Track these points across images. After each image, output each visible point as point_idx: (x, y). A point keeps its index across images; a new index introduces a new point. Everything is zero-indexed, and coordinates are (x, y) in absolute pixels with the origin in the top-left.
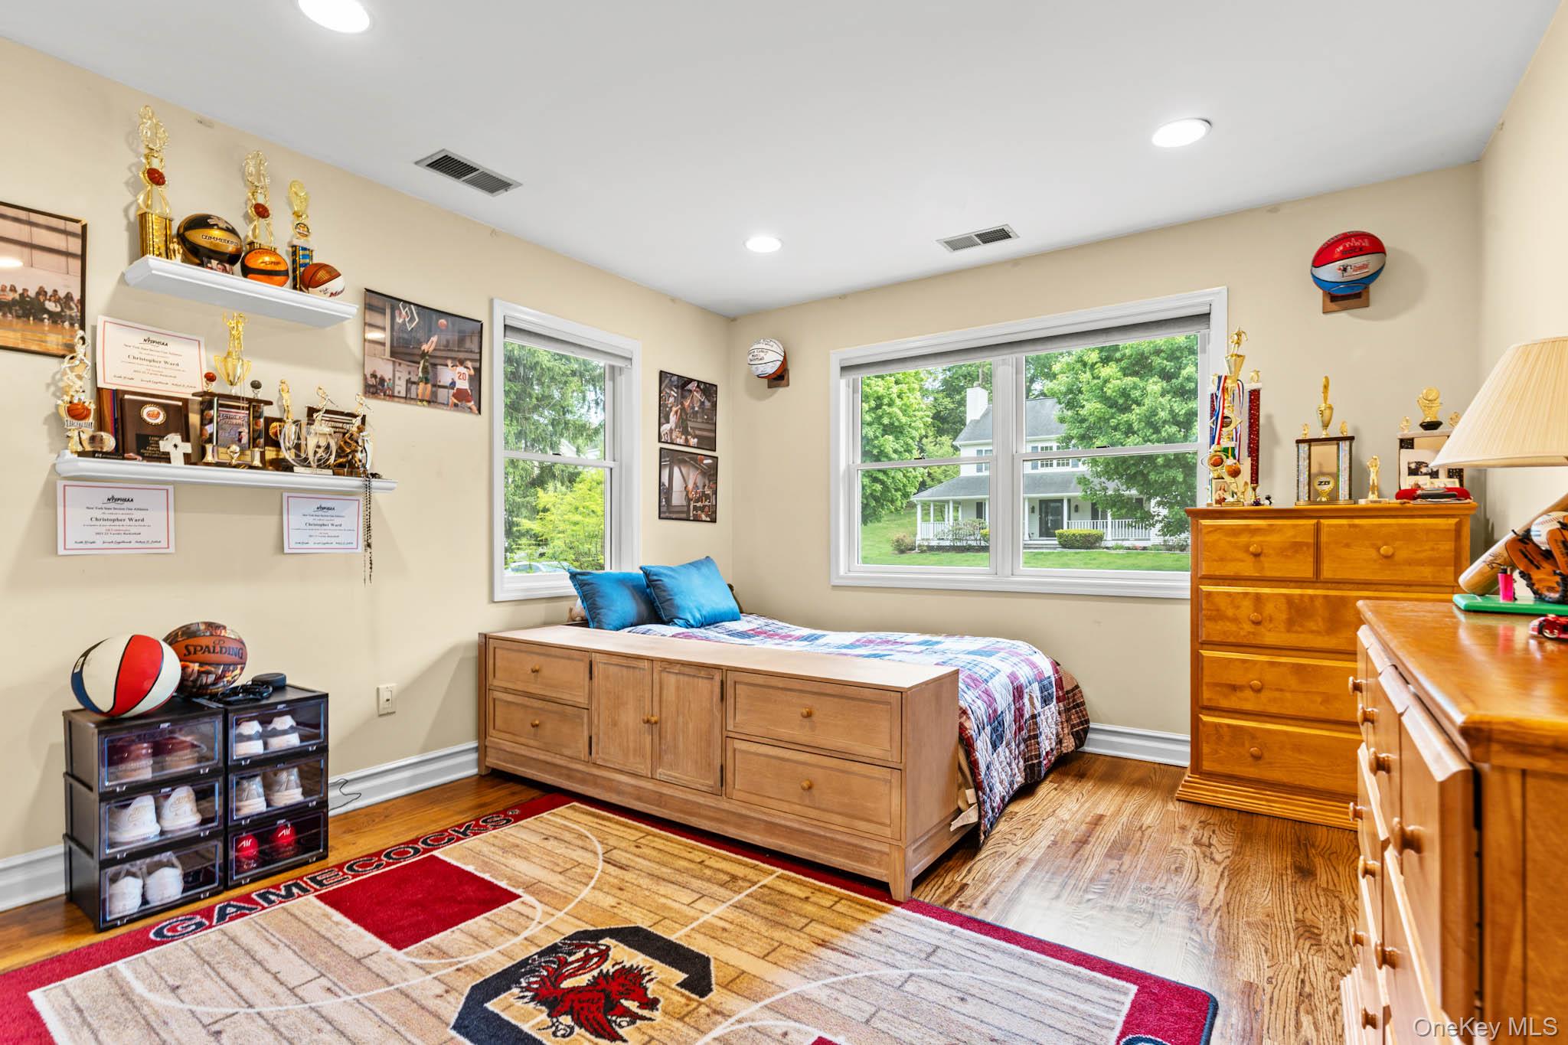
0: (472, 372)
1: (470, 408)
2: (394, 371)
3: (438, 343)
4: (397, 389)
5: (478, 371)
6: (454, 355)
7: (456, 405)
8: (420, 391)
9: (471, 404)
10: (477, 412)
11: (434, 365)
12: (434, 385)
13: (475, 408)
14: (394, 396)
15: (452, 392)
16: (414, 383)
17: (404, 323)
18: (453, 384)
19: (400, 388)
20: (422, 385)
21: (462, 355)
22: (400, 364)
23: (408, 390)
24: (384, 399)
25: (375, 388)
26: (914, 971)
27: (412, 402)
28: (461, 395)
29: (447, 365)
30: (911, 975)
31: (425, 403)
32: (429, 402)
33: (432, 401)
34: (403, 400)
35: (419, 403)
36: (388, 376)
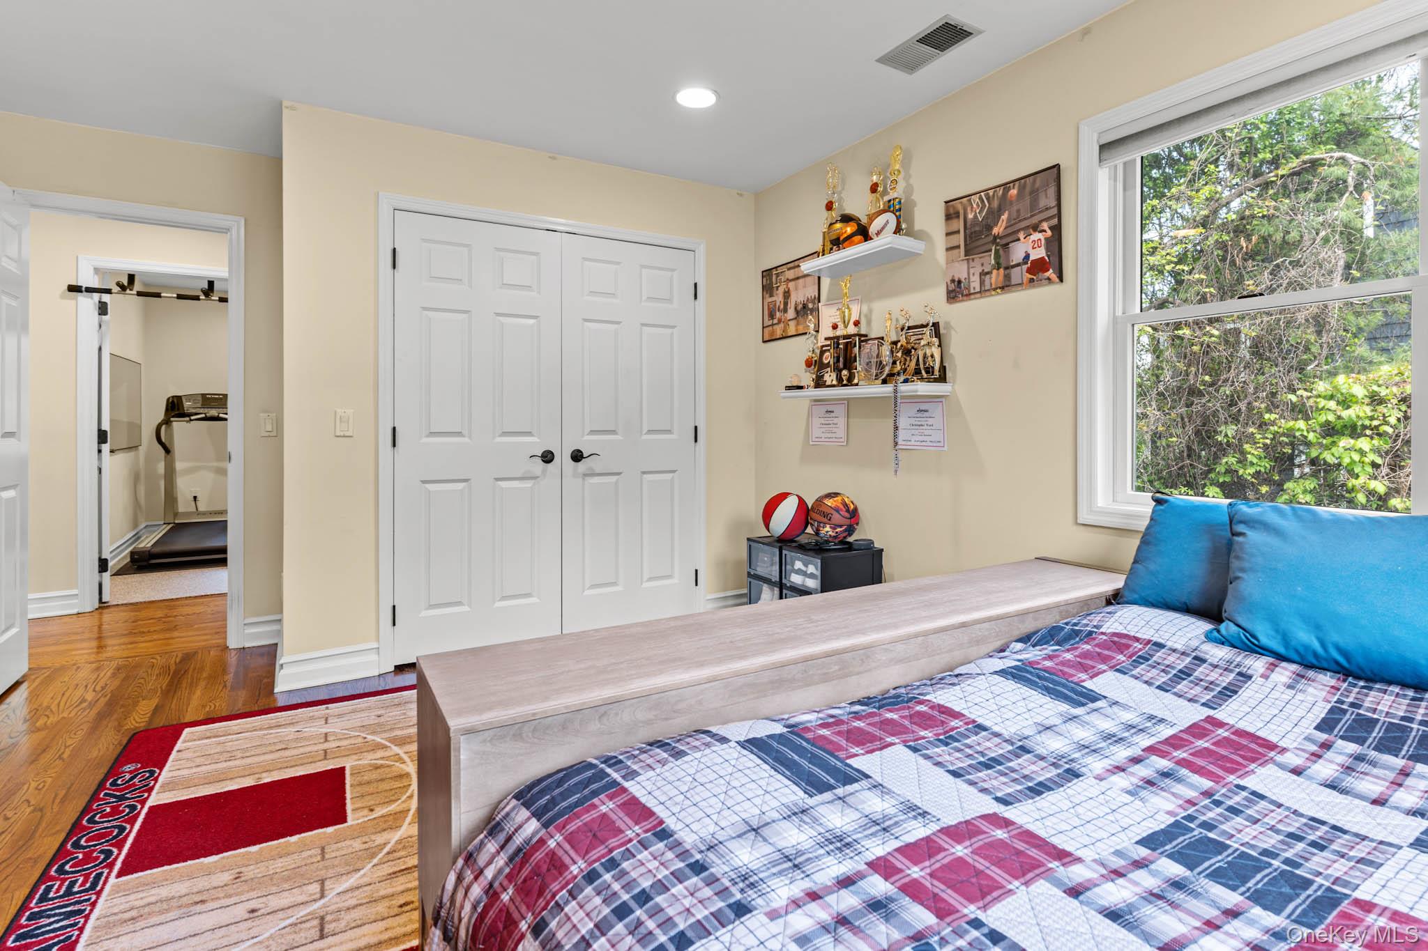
0: (1049, 233)
1: (1049, 279)
2: (968, 268)
3: (1009, 219)
4: (972, 285)
5: (1057, 230)
6: (1023, 224)
7: (1032, 280)
8: (993, 280)
9: (1050, 273)
10: (1057, 280)
11: (1006, 246)
12: (1006, 268)
13: (1054, 277)
14: (970, 294)
15: (1025, 267)
16: (988, 273)
17: (975, 217)
18: (1027, 256)
19: (975, 284)
20: (995, 272)
21: (1035, 220)
22: (973, 260)
23: (982, 283)
24: (962, 301)
25: (957, 291)
26: (322, 901)
27: (988, 294)
28: (1038, 268)
29: (1019, 240)
30: (322, 896)
31: (999, 291)
32: (1002, 288)
33: (1006, 286)
34: (978, 295)
35: (993, 293)
36: (962, 275)
